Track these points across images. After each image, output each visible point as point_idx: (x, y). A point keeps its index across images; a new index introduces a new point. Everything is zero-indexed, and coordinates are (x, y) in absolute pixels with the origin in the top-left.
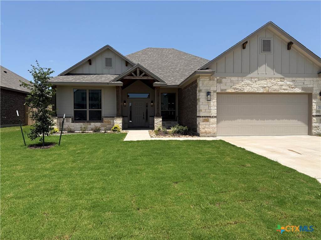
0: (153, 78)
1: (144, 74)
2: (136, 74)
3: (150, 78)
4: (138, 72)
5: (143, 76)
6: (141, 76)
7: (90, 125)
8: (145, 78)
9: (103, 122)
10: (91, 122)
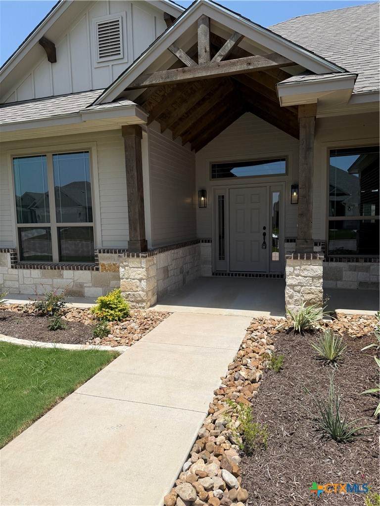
0: (274, 56)
1: (229, 45)
2: (194, 54)
3: (260, 63)
4: (204, 42)
5: (228, 57)
6: (218, 58)
7: (61, 276)
8: (238, 66)
9: (97, 269)
10: (62, 269)
